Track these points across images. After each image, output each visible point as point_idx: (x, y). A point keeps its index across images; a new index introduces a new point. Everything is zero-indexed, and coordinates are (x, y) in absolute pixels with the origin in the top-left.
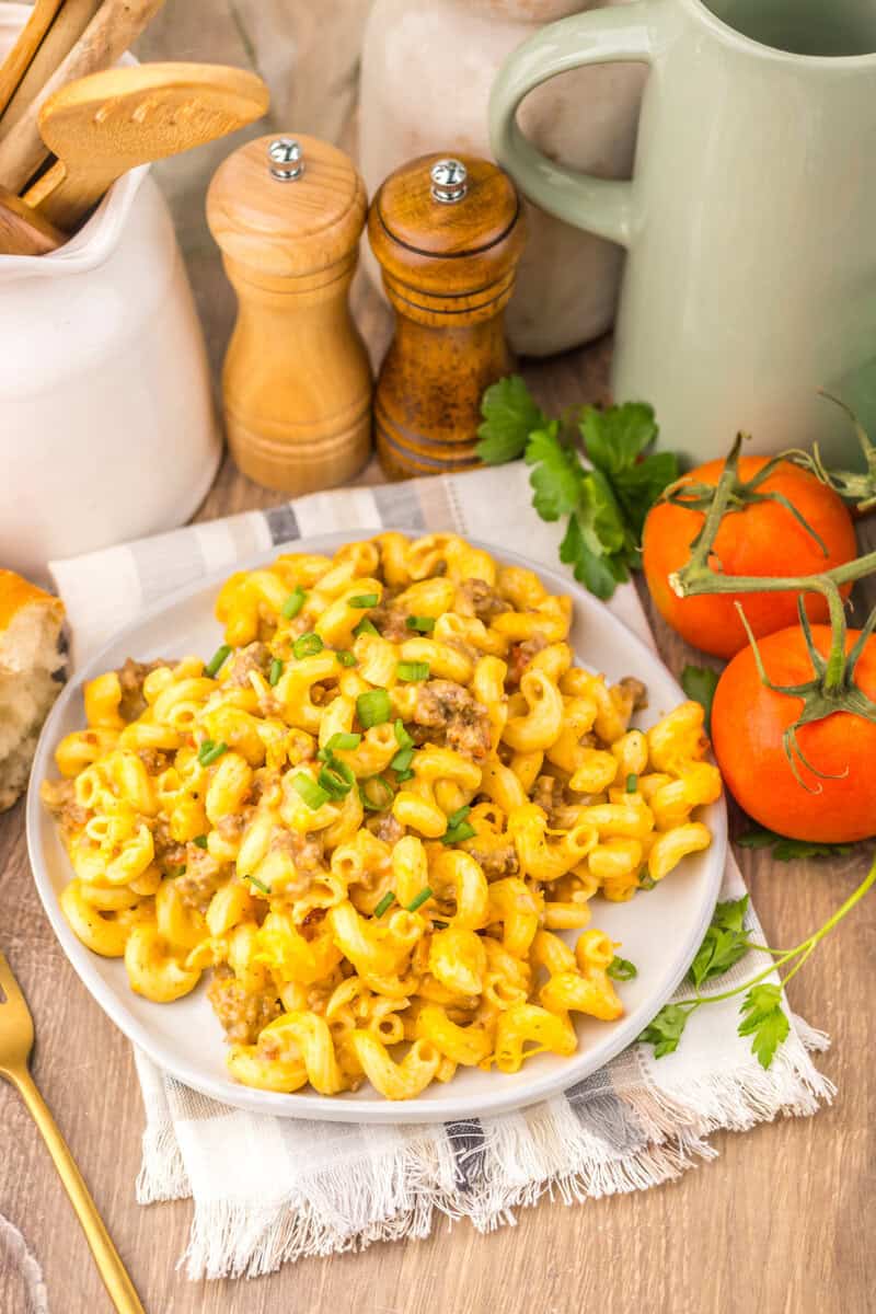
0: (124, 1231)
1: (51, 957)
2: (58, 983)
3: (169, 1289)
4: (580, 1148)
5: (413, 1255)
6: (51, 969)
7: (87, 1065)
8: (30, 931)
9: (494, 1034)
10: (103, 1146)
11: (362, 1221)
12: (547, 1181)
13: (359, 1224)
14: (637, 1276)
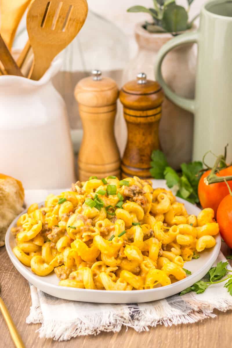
0: (21, 330)
1: (9, 275)
2: (10, 280)
3: (33, 344)
4: (171, 312)
5: (114, 338)
6: (8, 277)
7: (16, 296)
8: (3, 269)
9: (144, 280)
10: (18, 312)
11: (98, 324)
12: (160, 321)
13: (97, 325)
14: (188, 344)
